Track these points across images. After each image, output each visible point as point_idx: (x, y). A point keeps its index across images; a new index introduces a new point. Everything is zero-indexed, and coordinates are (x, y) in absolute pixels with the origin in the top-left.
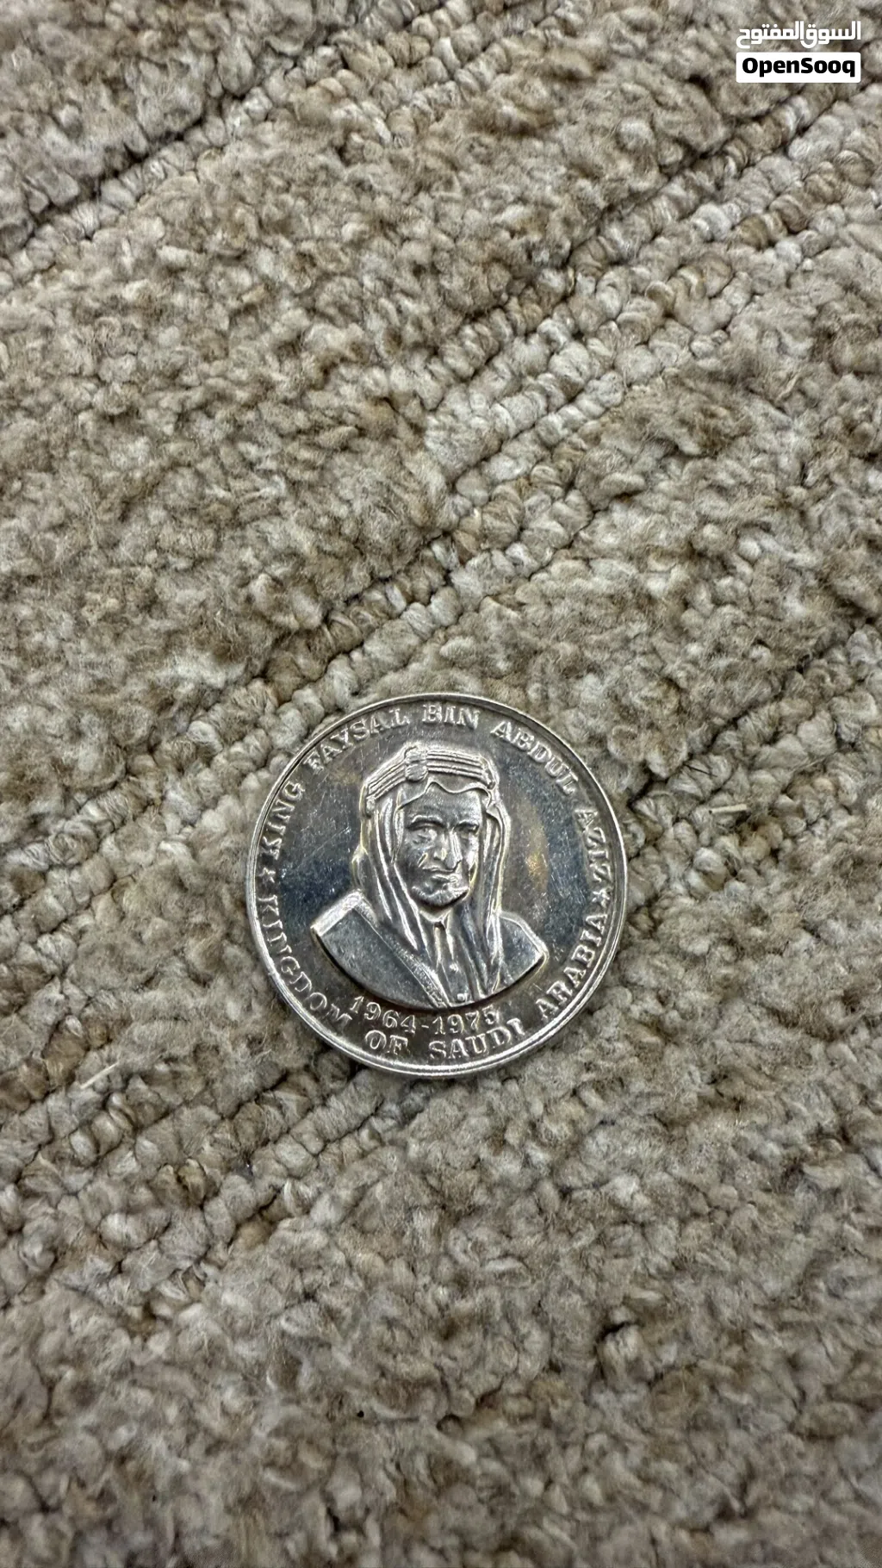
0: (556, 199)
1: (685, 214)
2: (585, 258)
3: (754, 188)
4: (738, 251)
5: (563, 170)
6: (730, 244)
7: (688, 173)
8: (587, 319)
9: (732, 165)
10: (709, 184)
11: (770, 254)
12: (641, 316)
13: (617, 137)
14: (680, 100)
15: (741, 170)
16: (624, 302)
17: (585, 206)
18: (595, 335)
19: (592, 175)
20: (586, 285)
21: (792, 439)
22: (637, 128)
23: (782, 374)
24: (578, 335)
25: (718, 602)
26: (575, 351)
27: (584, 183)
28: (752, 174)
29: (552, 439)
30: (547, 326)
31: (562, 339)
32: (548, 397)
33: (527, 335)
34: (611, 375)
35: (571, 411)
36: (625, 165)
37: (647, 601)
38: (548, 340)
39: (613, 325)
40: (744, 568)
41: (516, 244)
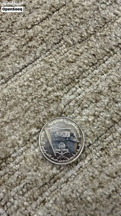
0: (77, 71)
1: (92, 71)
2: (80, 77)
3: (101, 68)
4: (99, 76)
5: (77, 67)
6: (98, 75)
7: (93, 66)
8: (81, 85)
9: (98, 65)
10: (95, 67)
11: (103, 76)
12: (87, 84)
13: (84, 62)
14: (91, 58)
15: (99, 65)
16: (85, 83)
17: (80, 71)
18: (82, 87)
19: (81, 67)
20: (81, 81)
21: (106, 100)
22: (86, 61)
23: (105, 92)
24: (80, 87)
25: (98, 121)
26: (79, 89)
27: (80, 68)
28: (101, 66)
29: (77, 100)
30: (76, 86)
31: (78, 88)
32: (76, 95)
33: (74, 87)
34: (84, 92)
35: (79, 97)
36: (85, 66)
37: (89, 122)
38: (76, 88)
39: (84, 86)
40: (101, 117)
41: (72, 76)
